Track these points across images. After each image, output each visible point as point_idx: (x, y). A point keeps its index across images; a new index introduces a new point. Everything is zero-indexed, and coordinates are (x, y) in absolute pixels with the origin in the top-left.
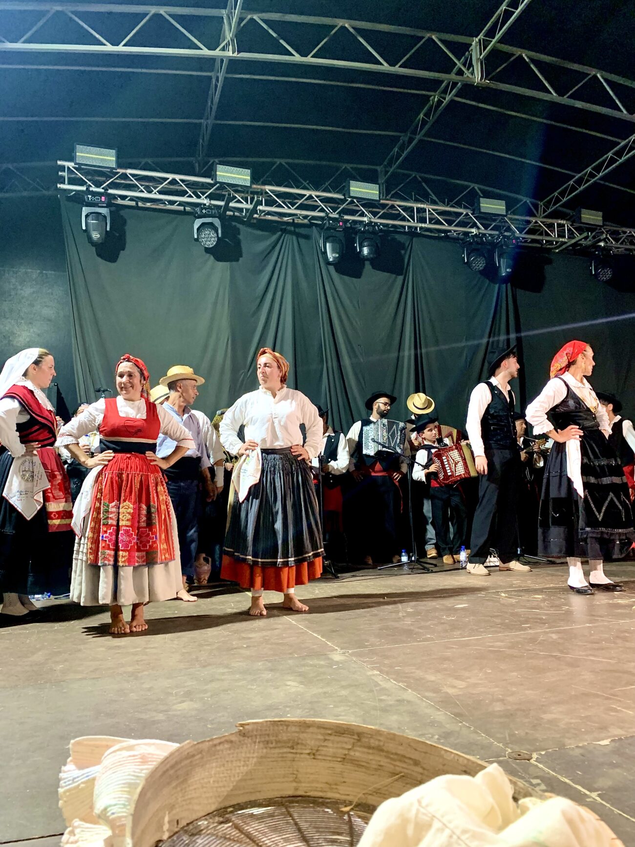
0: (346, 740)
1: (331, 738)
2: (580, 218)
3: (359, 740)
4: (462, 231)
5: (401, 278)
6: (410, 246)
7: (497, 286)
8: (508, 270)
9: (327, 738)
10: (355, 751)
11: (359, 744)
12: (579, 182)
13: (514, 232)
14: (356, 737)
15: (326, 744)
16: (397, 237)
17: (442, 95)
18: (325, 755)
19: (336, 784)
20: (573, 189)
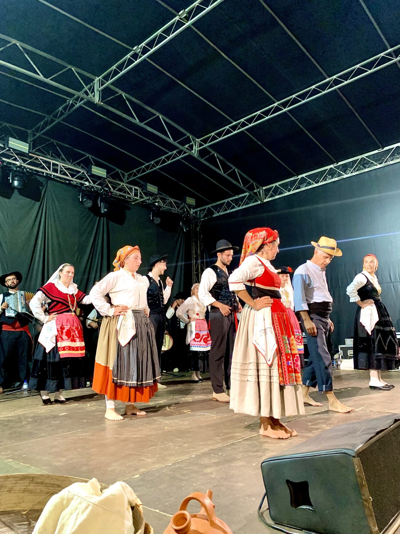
0: (26, 481)
1: (19, 482)
2: (146, 187)
3: (33, 481)
4: (80, 182)
5: (38, 204)
6: (46, 185)
7: (98, 218)
8: (105, 210)
9: (17, 482)
10: (30, 486)
11: (32, 482)
12: (147, 167)
13: (110, 189)
14: (31, 479)
15: (16, 485)
16: (38, 177)
17: (75, 101)
18: (16, 490)
19: (19, 503)
20: (144, 171)
